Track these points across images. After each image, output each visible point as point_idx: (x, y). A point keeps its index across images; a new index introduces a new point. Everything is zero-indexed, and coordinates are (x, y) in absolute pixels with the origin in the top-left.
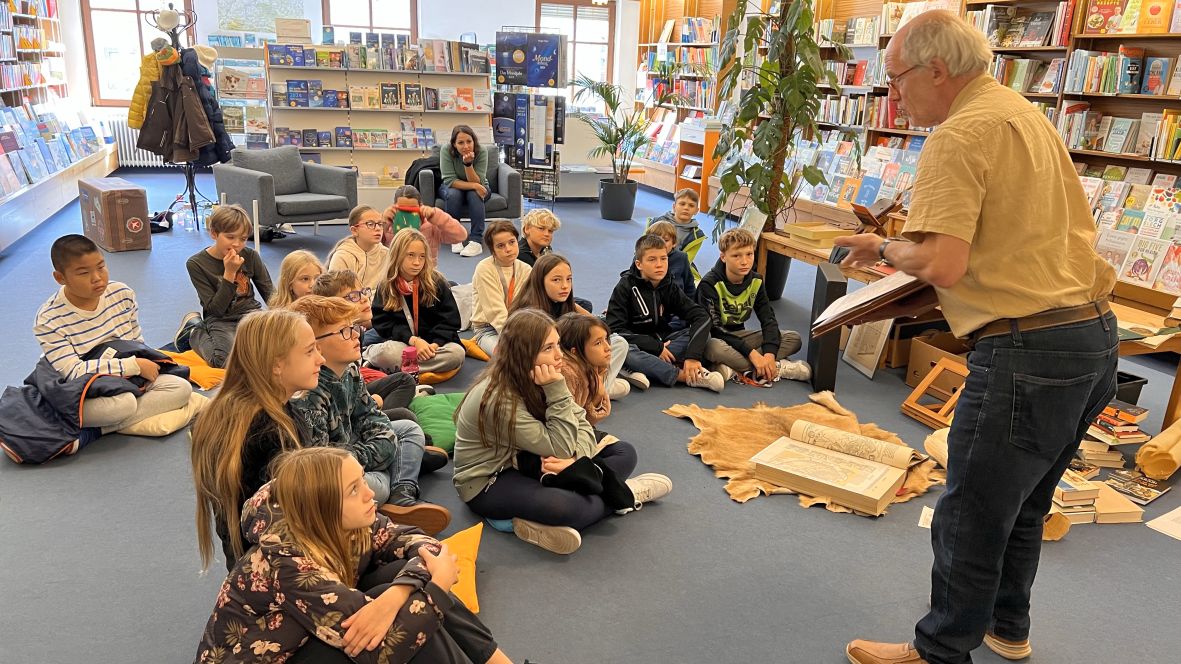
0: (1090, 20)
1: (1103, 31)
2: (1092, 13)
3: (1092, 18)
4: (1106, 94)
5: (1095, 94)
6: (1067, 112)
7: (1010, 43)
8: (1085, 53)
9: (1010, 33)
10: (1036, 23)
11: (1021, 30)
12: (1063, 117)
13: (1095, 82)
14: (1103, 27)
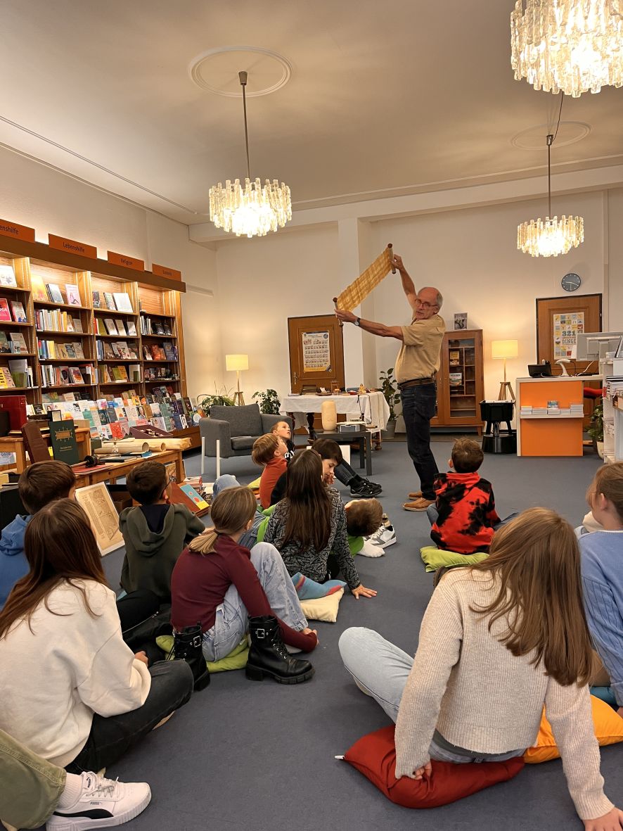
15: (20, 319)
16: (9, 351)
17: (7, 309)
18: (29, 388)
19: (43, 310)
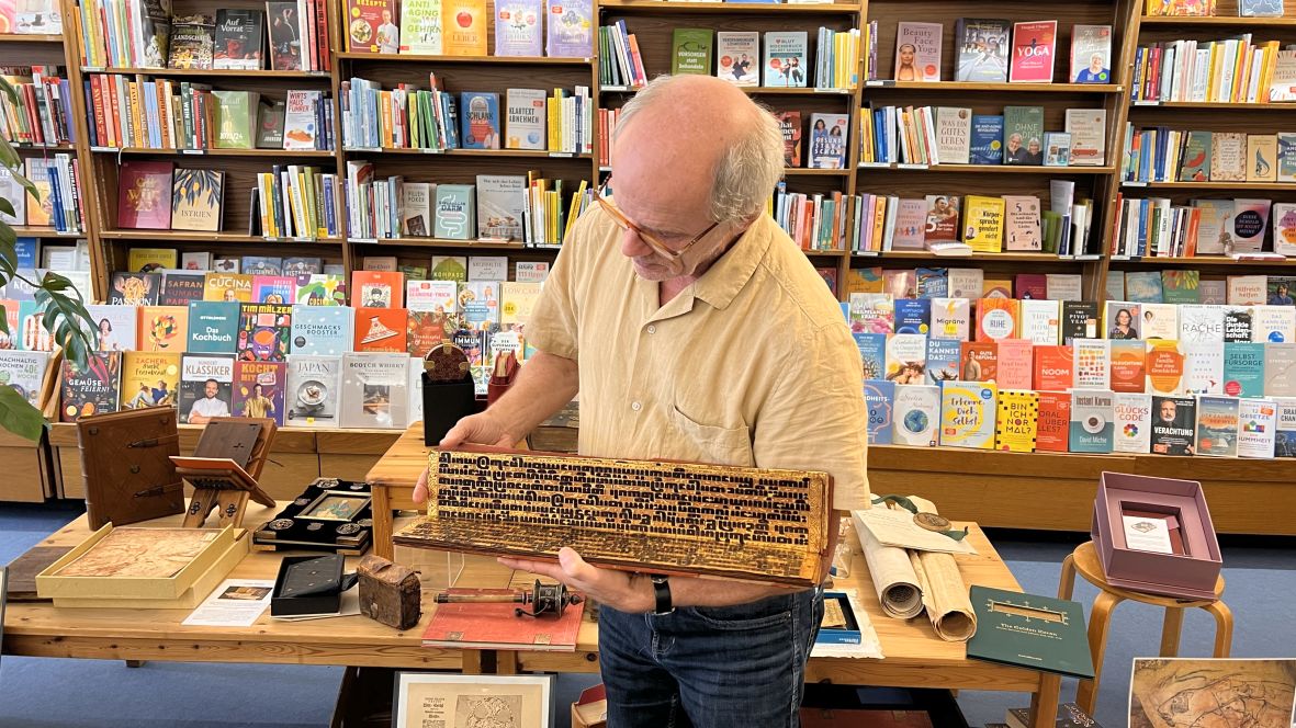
0: (352, 29)
1: (374, 48)
2: (354, 19)
3: (355, 26)
4: (426, 151)
5: (407, 150)
6: (359, 181)
7: (190, 61)
8: (366, 84)
9: (180, 43)
10: (230, 26)
11: (206, 39)
12: (355, 189)
13: (398, 130)
14: (372, 42)
15: (1085, 73)
16: (1039, 158)
17: (1049, 50)
18: (1067, 257)
19: (1180, 44)
